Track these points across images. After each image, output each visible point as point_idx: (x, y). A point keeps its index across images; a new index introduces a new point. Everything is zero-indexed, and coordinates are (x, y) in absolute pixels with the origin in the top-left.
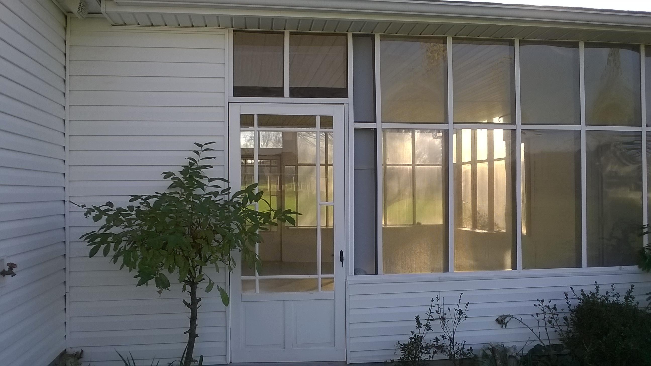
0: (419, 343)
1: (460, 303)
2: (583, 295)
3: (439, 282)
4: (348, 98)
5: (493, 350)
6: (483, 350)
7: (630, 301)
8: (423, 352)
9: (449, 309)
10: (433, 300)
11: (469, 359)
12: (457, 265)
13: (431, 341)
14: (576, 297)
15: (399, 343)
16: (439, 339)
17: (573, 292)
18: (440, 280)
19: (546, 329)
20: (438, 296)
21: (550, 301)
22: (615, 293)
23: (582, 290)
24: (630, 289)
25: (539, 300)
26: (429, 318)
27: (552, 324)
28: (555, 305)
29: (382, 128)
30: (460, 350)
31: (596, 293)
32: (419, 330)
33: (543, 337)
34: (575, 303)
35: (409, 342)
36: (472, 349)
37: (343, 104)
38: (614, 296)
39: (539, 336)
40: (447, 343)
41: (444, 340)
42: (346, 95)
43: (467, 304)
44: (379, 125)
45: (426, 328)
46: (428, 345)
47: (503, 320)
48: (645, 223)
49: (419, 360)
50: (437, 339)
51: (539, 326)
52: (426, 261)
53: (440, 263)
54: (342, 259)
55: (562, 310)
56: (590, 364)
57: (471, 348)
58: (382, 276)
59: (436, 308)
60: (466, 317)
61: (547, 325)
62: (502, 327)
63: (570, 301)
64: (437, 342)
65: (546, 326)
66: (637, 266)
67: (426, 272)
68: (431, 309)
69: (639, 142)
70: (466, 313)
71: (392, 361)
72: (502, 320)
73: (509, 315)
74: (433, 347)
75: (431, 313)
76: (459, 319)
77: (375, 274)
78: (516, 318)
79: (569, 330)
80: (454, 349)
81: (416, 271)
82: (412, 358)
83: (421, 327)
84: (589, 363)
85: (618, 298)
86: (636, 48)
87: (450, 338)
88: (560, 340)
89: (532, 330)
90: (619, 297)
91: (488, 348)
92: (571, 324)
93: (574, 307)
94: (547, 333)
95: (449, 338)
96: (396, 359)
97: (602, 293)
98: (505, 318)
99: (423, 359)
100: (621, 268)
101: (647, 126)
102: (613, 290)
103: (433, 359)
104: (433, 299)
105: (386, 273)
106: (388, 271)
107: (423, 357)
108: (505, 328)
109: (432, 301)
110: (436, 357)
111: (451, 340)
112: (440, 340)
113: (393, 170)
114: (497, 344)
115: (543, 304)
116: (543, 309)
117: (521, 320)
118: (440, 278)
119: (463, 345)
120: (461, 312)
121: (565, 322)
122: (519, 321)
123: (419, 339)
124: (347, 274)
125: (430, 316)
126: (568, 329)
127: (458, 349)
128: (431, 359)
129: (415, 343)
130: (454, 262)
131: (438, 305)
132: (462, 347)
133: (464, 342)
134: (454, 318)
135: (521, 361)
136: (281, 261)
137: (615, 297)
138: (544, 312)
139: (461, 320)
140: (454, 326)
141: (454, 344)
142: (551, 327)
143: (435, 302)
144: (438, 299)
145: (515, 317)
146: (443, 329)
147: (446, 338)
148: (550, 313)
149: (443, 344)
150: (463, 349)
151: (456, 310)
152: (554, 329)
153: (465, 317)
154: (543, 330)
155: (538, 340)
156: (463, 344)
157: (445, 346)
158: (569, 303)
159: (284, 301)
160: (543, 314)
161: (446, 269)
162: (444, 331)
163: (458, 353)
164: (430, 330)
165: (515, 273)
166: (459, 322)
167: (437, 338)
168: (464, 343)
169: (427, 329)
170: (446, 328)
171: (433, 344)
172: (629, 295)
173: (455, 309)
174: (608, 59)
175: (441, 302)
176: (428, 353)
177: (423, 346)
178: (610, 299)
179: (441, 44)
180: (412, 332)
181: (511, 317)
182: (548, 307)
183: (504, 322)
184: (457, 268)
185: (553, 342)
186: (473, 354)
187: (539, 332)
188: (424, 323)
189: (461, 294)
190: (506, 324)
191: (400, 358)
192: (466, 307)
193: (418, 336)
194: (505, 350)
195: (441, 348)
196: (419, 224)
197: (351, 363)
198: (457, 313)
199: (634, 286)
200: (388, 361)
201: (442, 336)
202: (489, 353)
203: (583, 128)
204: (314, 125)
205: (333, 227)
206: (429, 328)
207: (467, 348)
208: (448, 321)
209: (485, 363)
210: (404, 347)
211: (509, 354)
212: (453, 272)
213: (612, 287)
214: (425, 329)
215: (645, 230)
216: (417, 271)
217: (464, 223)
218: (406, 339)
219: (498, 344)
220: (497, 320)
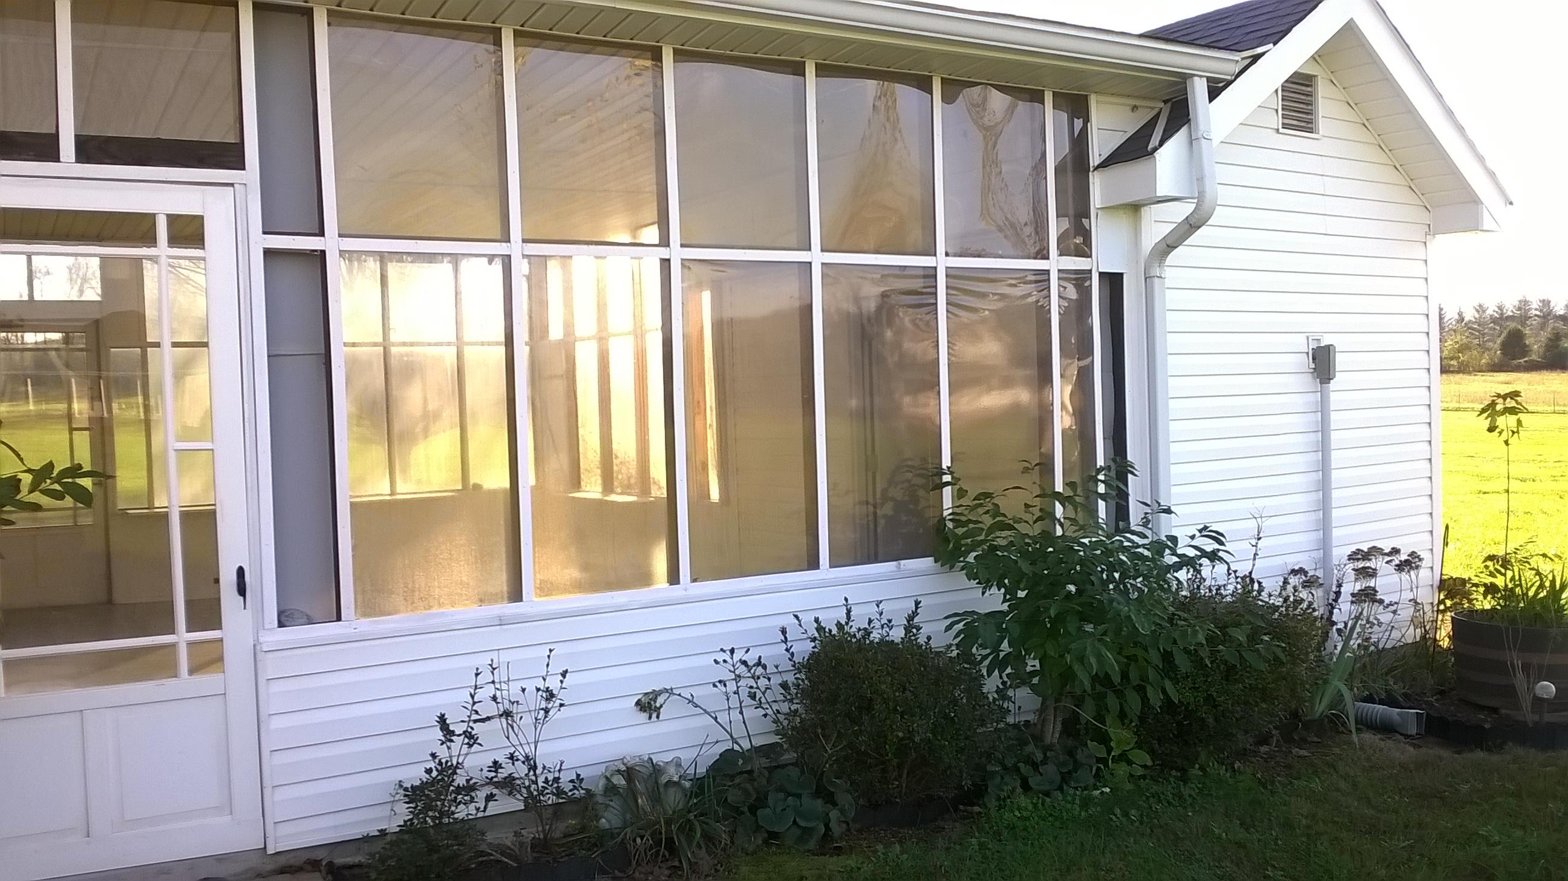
0: (449, 779)
1: (548, 672)
2: (820, 629)
3: (498, 627)
4: (244, 169)
5: (629, 773)
6: (607, 778)
7: (914, 635)
8: (460, 801)
9: (523, 690)
10: (479, 671)
11: (573, 801)
12: (540, 584)
13: (482, 770)
14: (805, 636)
15: (401, 786)
16: (501, 764)
17: (800, 625)
18: (501, 622)
19: (741, 713)
20: (492, 660)
21: (748, 650)
22: (884, 621)
23: (817, 620)
24: (914, 610)
25: (725, 649)
26: (469, 717)
27: (757, 699)
28: (760, 657)
29: (340, 251)
30: (550, 783)
31: (847, 624)
32: (449, 748)
33: (739, 732)
34: (804, 648)
35: (423, 782)
36: (581, 778)
37: (232, 185)
38: (882, 627)
39: (729, 730)
40: (521, 770)
41: (513, 764)
42: (239, 164)
43: (564, 674)
44: (330, 243)
45: (466, 740)
46: (472, 782)
47: (652, 703)
48: (946, 462)
49: (451, 820)
50: (496, 766)
51: (729, 708)
52: (464, 579)
53: (501, 581)
54: (242, 590)
55: (777, 667)
56: (836, 781)
57: (578, 776)
58: (353, 623)
59: (490, 690)
60: (561, 705)
61: (743, 705)
62: (650, 718)
63: (791, 647)
64: (496, 771)
65: (741, 707)
66: (931, 559)
67: (465, 605)
68: (475, 694)
69: (933, 290)
70: (562, 695)
71: (383, 833)
72: (648, 703)
73: (665, 689)
74: (487, 784)
75: (474, 703)
76: (547, 711)
77: (335, 619)
78: (679, 695)
79: (792, 709)
80: (537, 784)
81: (440, 605)
82: (433, 818)
83: (452, 741)
84: (836, 778)
85: (890, 630)
86: (924, 84)
87: (527, 757)
88: (777, 733)
89: (716, 719)
90: (891, 628)
91: (618, 771)
92: (797, 697)
93: (804, 658)
94: (744, 722)
95: (523, 759)
96: (393, 826)
97: (859, 622)
98: (656, 698)
99: (461, 818)
100: (899, 564)
101: (947, 254)
102: (881, 614)
103: (486, 814)
104: (477, 669)
105: (365, 615)
106: (369, 608)
107: (462, 812)
108: (656, 719)
109: (477, 675)
110: (493, 809)
111: (531, 763)
112: (503, 766)
113: (406, 356)
114: (638, 759)
115: (732, 658)
116: (732, 669)
117: (691, 698)
118: (500, 618)
119: (560, 771)
120: (550, 695)
121: (783, 692)
122: (687, 701)
123: (448, 770)
124: (259, 626)
125: (473, 712)
126: (790, 708)
127: (546, 781)
128: (480, 815)
129: (439, 781)
130: (535, 575)
131: (493, 682)
132: (557, 775)
133: (559, 763)
134: (535, 710)
135: (692, 792)
136: (110, 601)
137: (884, 629)
138: (736, 675)
139: (550, 713)
140: (536, 729)
141: (538, 772)
142: (756, 708)
143: (486, 677)
144: (494, 669)
145: (678, 693)
146: (508, 738)
147: (518, 760)
148: (749, 677)
149: (513, 775)
150: (557, 780)
151: (538, 690)
152: (761, 712)
153: (558, 705)
154: (735, 715)
155: (728, 740)
156: (558, 768)
157: (517, 778)
158: (791, 651)
159: (81, 711)
160: (733, 680)
161: (516, 594)
162: (510, 744)
163: (546, 791)
164: (475, 745)
165: (677, 591)
166: (547, 719)
167: (495, 762)
168: (561, 765)
169: (468, 744)
170: (517, 736)
171: (487, 778)
172: (911, 622)
173: (536, 687)
174: (874, 105)
175: (501, 675)
176: (472, 800)
177: (459, 784)
178: (875, 636)
179: (489, 44)
180: (434, 756)
181: (668, 694)
182: (744, 663)
183: (654, 705)
184: (541, 589)
185: (758, 742)
186: (583, 789)
187: (731, 722)
188: (459, 729)
189: (551, 651)
190: (658, 710)
191: (405, 821)
192: (562, 682)
193: (447, 762)
194: (656, 770)
195: (509, 784)
196: (477, 487)
197: (278, 851)
198: (542, 696)
199: (920, 602)
200: (370, 835)
201: (509, 756)
202: (619, 781)
203: (817, 257)
204: (150, 239)
205: (213, 507)
206: (472, 740)
207: (566, 777)
208: (521, 718)
209: (610, 806)
210: (414, 794)
211: (664, 779)
212: (533, 601)
213: (878, 606)
214: (463, 744)
215: (947, 478)
216: (443, 603)
217: (585, 480)
218: (415, 775)
219: (640, 759)
220: (638, 703)
